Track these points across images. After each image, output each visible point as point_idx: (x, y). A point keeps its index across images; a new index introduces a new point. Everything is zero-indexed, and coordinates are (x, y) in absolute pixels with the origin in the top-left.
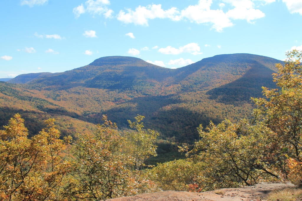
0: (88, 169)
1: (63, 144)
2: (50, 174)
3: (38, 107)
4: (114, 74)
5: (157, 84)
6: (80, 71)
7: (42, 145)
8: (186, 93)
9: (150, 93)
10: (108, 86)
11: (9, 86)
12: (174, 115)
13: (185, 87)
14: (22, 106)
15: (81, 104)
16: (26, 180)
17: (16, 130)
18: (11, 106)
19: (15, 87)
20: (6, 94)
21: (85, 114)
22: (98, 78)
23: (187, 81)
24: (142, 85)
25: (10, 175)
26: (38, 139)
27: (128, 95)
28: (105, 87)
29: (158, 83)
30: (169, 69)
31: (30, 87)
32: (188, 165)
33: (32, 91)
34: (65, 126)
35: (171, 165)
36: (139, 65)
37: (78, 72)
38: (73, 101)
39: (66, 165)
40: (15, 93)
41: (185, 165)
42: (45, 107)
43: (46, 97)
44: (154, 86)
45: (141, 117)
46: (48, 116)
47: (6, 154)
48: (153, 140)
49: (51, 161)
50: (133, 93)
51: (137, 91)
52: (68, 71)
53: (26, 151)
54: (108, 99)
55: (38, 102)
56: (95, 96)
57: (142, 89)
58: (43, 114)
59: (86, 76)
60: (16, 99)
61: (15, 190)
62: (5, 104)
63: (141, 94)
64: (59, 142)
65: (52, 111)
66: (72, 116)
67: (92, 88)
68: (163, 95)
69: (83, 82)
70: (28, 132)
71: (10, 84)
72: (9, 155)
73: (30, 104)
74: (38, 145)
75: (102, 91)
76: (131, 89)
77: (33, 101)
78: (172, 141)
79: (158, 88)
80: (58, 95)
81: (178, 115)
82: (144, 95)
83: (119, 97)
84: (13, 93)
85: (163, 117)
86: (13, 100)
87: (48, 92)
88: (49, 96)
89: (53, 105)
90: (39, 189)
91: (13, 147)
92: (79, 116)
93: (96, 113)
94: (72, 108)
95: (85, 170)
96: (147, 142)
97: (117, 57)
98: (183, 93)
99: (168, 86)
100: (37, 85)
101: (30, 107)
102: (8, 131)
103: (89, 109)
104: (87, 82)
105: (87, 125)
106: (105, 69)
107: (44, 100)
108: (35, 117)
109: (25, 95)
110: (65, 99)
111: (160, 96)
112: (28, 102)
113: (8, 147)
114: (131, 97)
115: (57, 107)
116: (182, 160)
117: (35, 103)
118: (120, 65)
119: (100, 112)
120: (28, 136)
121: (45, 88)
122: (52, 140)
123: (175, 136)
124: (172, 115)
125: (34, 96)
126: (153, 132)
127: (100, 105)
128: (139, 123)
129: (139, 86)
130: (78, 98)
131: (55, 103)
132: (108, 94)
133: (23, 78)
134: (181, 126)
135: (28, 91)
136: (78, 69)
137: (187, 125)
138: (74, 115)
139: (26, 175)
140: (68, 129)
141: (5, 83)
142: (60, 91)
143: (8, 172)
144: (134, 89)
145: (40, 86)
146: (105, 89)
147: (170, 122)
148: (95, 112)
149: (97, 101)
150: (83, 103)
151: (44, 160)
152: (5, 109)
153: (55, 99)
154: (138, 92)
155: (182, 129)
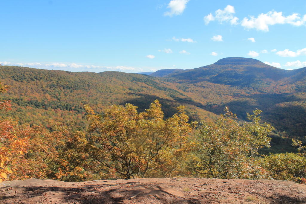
0: (209, 150)
1: (190, 127)
2: (178, 150)
3: (171, 96)
4: (234, 73)
5: (272, 83)
6: (206, 69)
7: (174, 126)
8: (300, 93)
9: (266, 91)
10: (228, 83)
11: (150, 79)
12: (286, 112)
13: (299, 87)
14: (159, 95)
15: (205, 96)
16: (160, 152)
17: (155, 112)
18: (151, 94)
19: (155, 79)
20: (148, 85)
21: (207, 104)
22: (220, 75)
23: (301, 82)
24: (259, 83)
25: (148, 146)
26: (171, 121)
27: (246, 91)
28: (226, 84)
29: (274, 82)
30: (285, 71)
31: (166, 80)
32: (299, 160)
33: (167, 83)
34: (191, 113)
35: (282, 157)
36: (257, 66)
37: (204, 69)
38: (198, 93)
39: (191, 144)
40: (154, 84)
41: (296, 159)
42: (176, 96)
43: (178, 88)
44: (269, 85)
45: (259, 111)
46: (178, 104)
47: (147, 130)
48: (269, 132)
49: (179, 140)
50: (250, 90)
51: (253, 88)
52: (196, 68)
53: (161, 130)
54: (228, 94)
55: (171, 92)
56: (217, 90)
57: (259, 87)
58: (174, 102)
59: (210, 73)
60: (155, 89)
61: (151, 158)
62: (147, 92)
63: (257, 91)
64: (187, 126)
65: (181, 100)
66: (197, 105)
67: (215, 83)
68: (277, 93)
69: (208, 78)
70: (164, 115)
71: (151, 77)
72: (149, 131)
73: (165, 93)
74: (171, 126)
75: (223, 86)
76: (248, 86)
77: (167, 91)
78: (283, 135)
79: (273, 87)
80: (187, 88)
81: (290, 113)
82: (259, 92)
83: (238, 92)
84: (153, 84)
85: (276, 113)
86: (152, 89)
87: (179, 85)
88: (180, 88)
89: (182, 95)
90: (169, 161)
91: (153, 126)
92: (203, 106)
93: (217, 105)
94: (197, 99)
95: (207, 151)
96: (262, 133)
97: (238, 58)
98: (297, 93)
99: (282, 85)
100: (171, 79)
101: (165, 95)
102: (149, 113)
103: (211, 101)
104: (211, 78)
105: (209, 114)
106: (227, 68)
107: (176, 91)
108: (168, 104)
109: (162, 86)
110: (192, 91)
111: (275, 94)
112: (164, 92)
113: (149, 125)
114: (248, 93)
115: (186, 97)
116: (293, 154)
117: (169, 93)
118: (240, 65)
119: (220, 104)
120: (163, 118)
121: (177, 81)
122: (182, 124)
123: (286, 131)
124: (284, 111)
125: (168, 87)
126: (269, 126)
127: (221, 98)
128: (257, 116)
129: (256, 84)
130: (203, 91)
131: (185, 94)
132: (228, 90)
133: (161, 73)
134: (292, 123)
135: (164, 83)
136: (204, 67)
137: (298, 123)
138: (199, 105)
139: (160, 148)
140: (193, 116)
141: (148, 76)
142: (189, 84)
143: (148, 144)
144: (251, 87)
145: (174, 80)
146: (225, 85)
147: (282, 118)
148: (216, 103)
149: (219, 94)
150: (207, 95)
151: (174, 139)
152: (146, 96)
153: (184, 91)
154: (254, 90)
155: (293, 126)
